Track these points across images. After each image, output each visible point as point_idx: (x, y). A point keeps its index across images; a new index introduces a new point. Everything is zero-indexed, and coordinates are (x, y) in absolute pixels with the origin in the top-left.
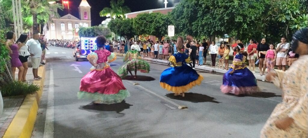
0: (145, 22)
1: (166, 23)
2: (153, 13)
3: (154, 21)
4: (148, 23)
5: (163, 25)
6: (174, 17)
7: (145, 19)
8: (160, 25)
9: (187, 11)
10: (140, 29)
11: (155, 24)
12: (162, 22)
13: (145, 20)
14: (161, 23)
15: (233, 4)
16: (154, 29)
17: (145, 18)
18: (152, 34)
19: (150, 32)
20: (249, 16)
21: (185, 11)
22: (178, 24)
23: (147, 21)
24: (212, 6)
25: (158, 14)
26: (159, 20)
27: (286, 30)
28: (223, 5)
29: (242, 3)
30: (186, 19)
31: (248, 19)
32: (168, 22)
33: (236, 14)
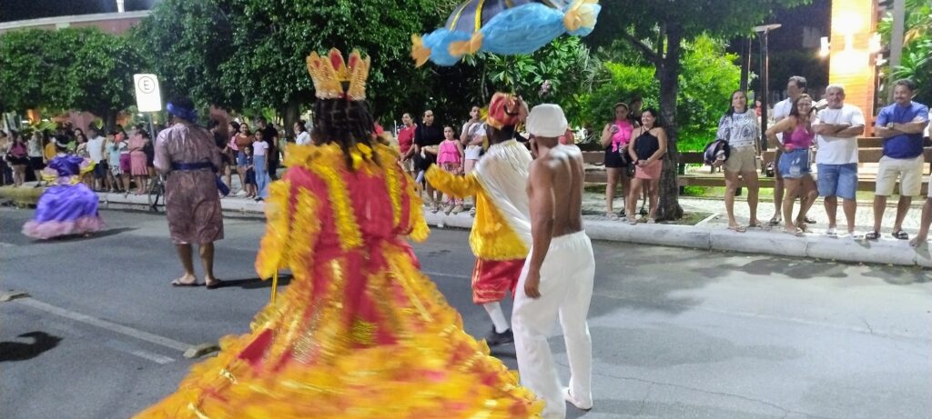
0: (38, 61)
1: (124, 66)
2: (68, 31)
3: (75, 60)
4: (52, 65)
5: (113, 73)
6: (151, 45)
7: (36, 50)
8: (100, 72)
9: (194, 24)
10: (19, 88)
11: (81, 70)
12: (109, 63)
13: (40, 54)
14: (104, 67)
15: (336, 12)
16: (81, 87)
17: (37, 48)
18: (72, 106)
19: (65, 98)
20: (385, 47)
21: (186, 26)
22: (169, 70)
23: (48, 60)
24: (275, 13)
25: (88, 33)
26: (94, 53)
27: (482, 87)
28: (308, 12)
29: (362, 9)
30: (195, 51)
31: (384, 56)
32: (131, 64)
33: (348, 40)
